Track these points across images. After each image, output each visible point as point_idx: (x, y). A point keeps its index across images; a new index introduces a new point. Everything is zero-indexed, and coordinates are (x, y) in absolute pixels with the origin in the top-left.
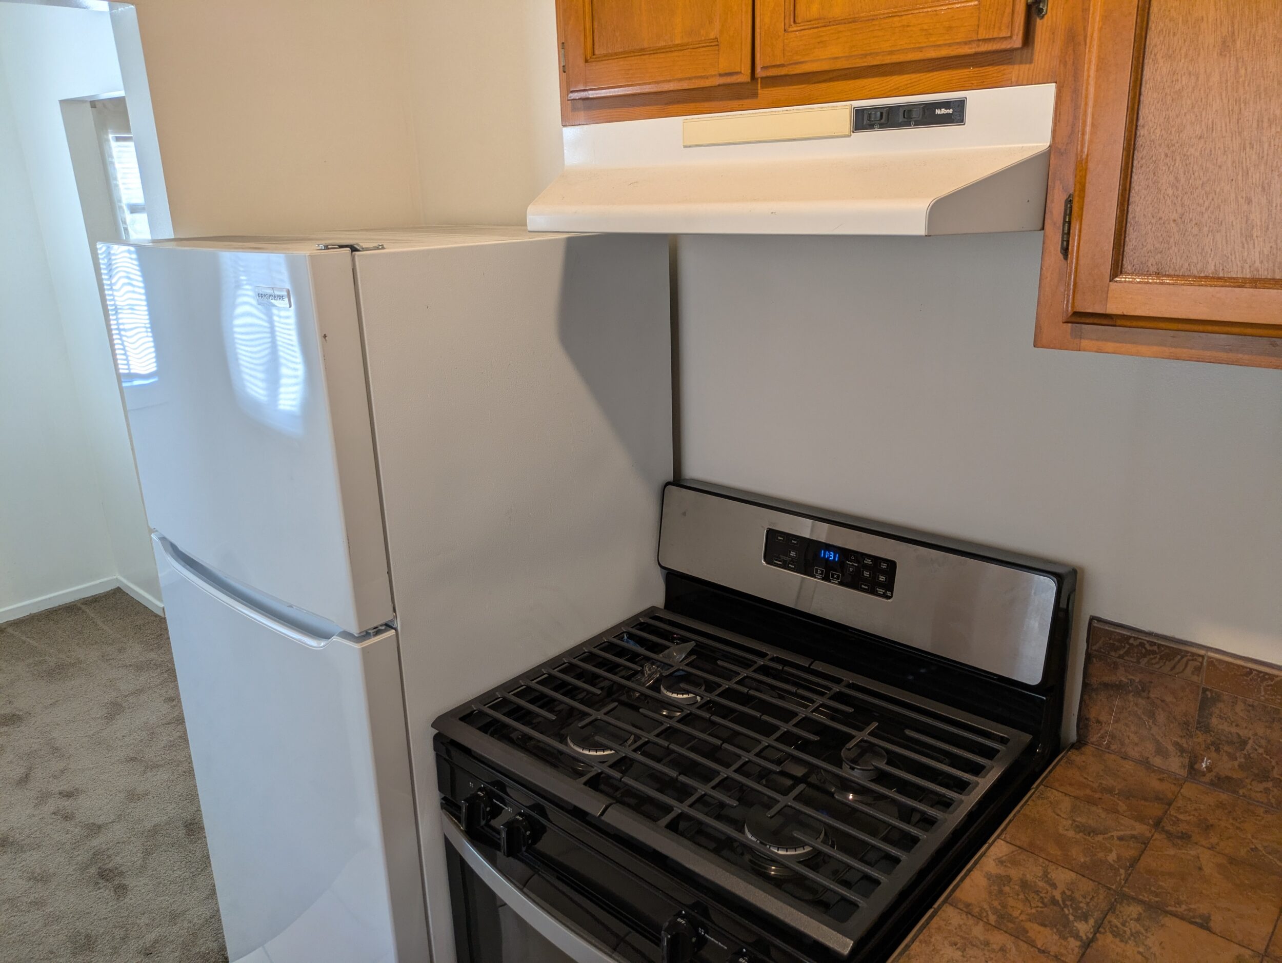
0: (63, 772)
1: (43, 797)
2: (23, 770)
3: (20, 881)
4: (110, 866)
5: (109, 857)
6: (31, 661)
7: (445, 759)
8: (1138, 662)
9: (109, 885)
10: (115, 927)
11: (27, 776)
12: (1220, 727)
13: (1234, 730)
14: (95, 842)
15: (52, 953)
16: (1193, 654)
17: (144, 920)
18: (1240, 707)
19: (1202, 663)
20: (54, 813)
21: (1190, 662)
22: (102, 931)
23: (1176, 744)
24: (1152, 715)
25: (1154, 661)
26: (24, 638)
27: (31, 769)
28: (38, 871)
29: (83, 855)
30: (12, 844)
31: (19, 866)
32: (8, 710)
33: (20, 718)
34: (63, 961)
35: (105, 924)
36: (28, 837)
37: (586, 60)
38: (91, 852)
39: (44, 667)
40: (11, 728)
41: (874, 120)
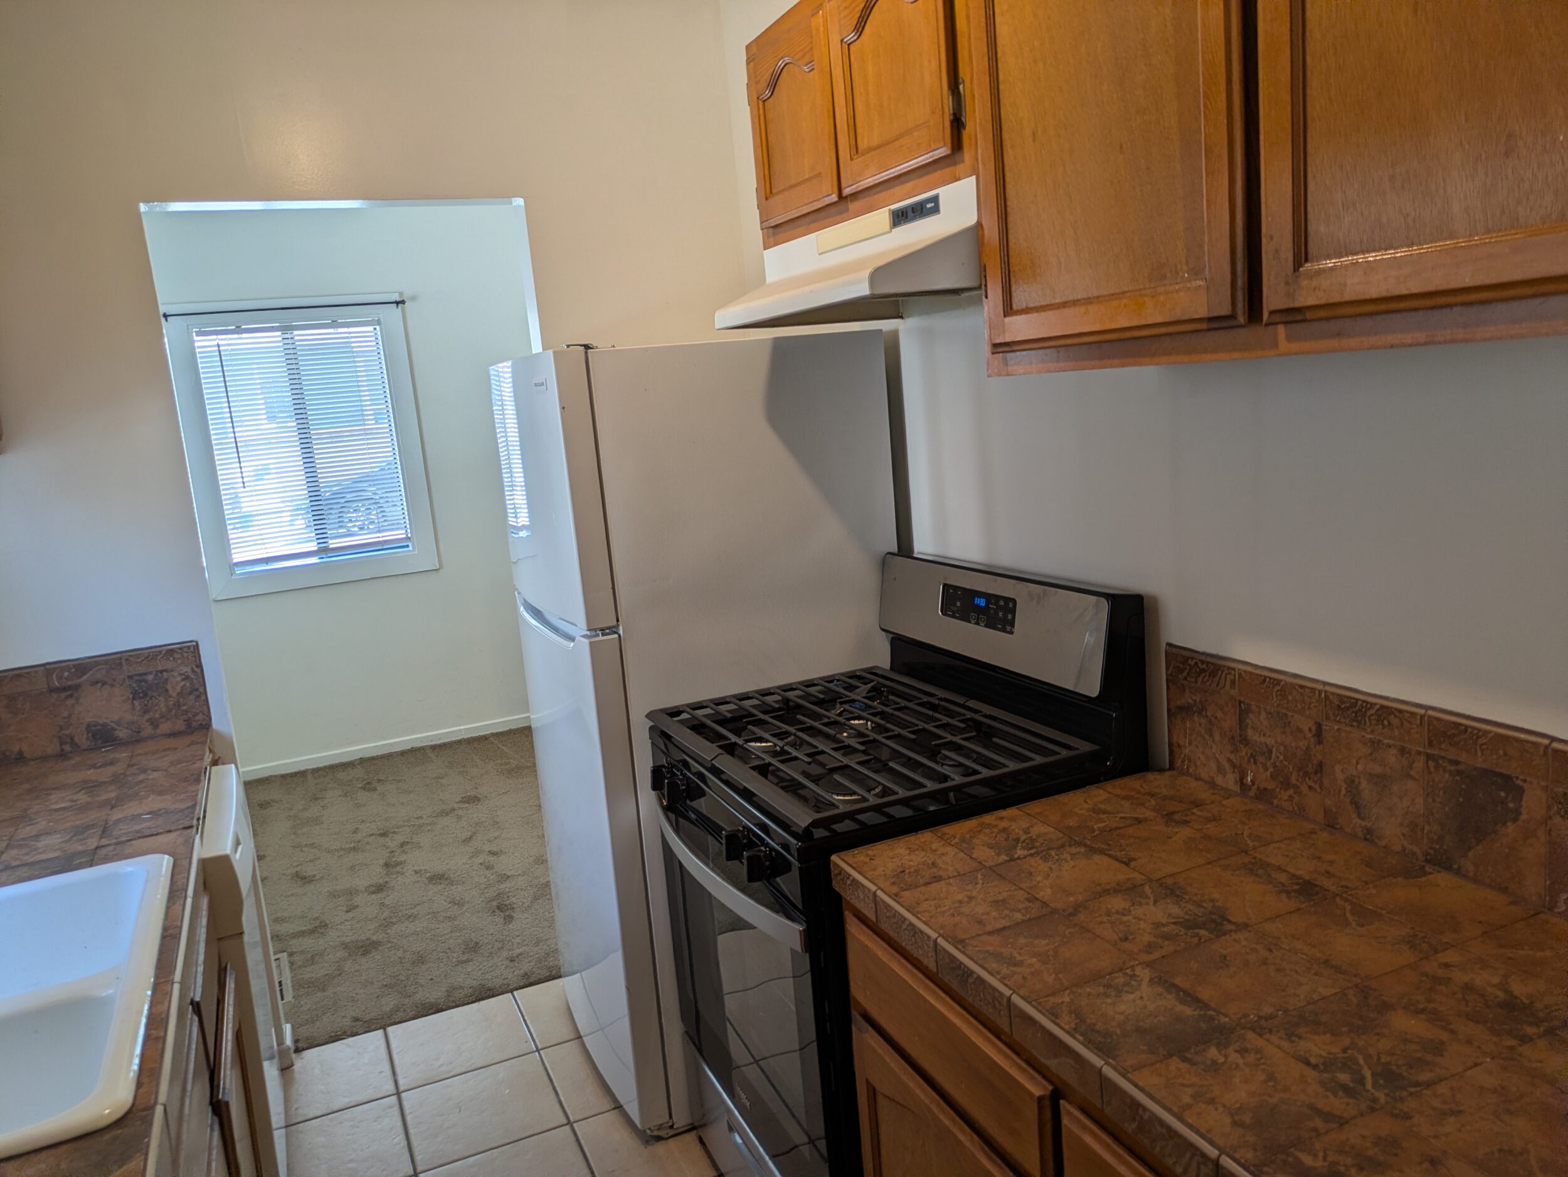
0: (496, 838)
1: (478, 852)
2: (470, 833)
3: (444, 903)
4: (507, 903)
5: (508, 897)
6: (499, 762)
7: (662, 751)
8: (1196, 682)
9: (502, 914)
10: (497, 941)
11: (471, 838)
12: (1254, 738)
13: (1263, 739)
14: (502, 886)
15: (449, 949)
16: (1229, 668)
17: (518, 940)
18: (1263, 715)
19: (1235, 676)
20: (481, 864)
21: (1228, 676)
22: (486, 941)
23: (1229, 760)
24: (1210, 732)
25: (1206, 679)
26: (500, 746)
27: (475, 833)
28: (458, 898)
29: (491, 893)
30: (447, 879)
31: (446, 894)
32: (473, 793)
33: (479, 800)
34: (455, 955)
35: (490, 937)
36: (458, 876)
37: (767, 199)
38: (497, 892)
39: (507, 767)
40: (471, 805)
41: (900, 217)
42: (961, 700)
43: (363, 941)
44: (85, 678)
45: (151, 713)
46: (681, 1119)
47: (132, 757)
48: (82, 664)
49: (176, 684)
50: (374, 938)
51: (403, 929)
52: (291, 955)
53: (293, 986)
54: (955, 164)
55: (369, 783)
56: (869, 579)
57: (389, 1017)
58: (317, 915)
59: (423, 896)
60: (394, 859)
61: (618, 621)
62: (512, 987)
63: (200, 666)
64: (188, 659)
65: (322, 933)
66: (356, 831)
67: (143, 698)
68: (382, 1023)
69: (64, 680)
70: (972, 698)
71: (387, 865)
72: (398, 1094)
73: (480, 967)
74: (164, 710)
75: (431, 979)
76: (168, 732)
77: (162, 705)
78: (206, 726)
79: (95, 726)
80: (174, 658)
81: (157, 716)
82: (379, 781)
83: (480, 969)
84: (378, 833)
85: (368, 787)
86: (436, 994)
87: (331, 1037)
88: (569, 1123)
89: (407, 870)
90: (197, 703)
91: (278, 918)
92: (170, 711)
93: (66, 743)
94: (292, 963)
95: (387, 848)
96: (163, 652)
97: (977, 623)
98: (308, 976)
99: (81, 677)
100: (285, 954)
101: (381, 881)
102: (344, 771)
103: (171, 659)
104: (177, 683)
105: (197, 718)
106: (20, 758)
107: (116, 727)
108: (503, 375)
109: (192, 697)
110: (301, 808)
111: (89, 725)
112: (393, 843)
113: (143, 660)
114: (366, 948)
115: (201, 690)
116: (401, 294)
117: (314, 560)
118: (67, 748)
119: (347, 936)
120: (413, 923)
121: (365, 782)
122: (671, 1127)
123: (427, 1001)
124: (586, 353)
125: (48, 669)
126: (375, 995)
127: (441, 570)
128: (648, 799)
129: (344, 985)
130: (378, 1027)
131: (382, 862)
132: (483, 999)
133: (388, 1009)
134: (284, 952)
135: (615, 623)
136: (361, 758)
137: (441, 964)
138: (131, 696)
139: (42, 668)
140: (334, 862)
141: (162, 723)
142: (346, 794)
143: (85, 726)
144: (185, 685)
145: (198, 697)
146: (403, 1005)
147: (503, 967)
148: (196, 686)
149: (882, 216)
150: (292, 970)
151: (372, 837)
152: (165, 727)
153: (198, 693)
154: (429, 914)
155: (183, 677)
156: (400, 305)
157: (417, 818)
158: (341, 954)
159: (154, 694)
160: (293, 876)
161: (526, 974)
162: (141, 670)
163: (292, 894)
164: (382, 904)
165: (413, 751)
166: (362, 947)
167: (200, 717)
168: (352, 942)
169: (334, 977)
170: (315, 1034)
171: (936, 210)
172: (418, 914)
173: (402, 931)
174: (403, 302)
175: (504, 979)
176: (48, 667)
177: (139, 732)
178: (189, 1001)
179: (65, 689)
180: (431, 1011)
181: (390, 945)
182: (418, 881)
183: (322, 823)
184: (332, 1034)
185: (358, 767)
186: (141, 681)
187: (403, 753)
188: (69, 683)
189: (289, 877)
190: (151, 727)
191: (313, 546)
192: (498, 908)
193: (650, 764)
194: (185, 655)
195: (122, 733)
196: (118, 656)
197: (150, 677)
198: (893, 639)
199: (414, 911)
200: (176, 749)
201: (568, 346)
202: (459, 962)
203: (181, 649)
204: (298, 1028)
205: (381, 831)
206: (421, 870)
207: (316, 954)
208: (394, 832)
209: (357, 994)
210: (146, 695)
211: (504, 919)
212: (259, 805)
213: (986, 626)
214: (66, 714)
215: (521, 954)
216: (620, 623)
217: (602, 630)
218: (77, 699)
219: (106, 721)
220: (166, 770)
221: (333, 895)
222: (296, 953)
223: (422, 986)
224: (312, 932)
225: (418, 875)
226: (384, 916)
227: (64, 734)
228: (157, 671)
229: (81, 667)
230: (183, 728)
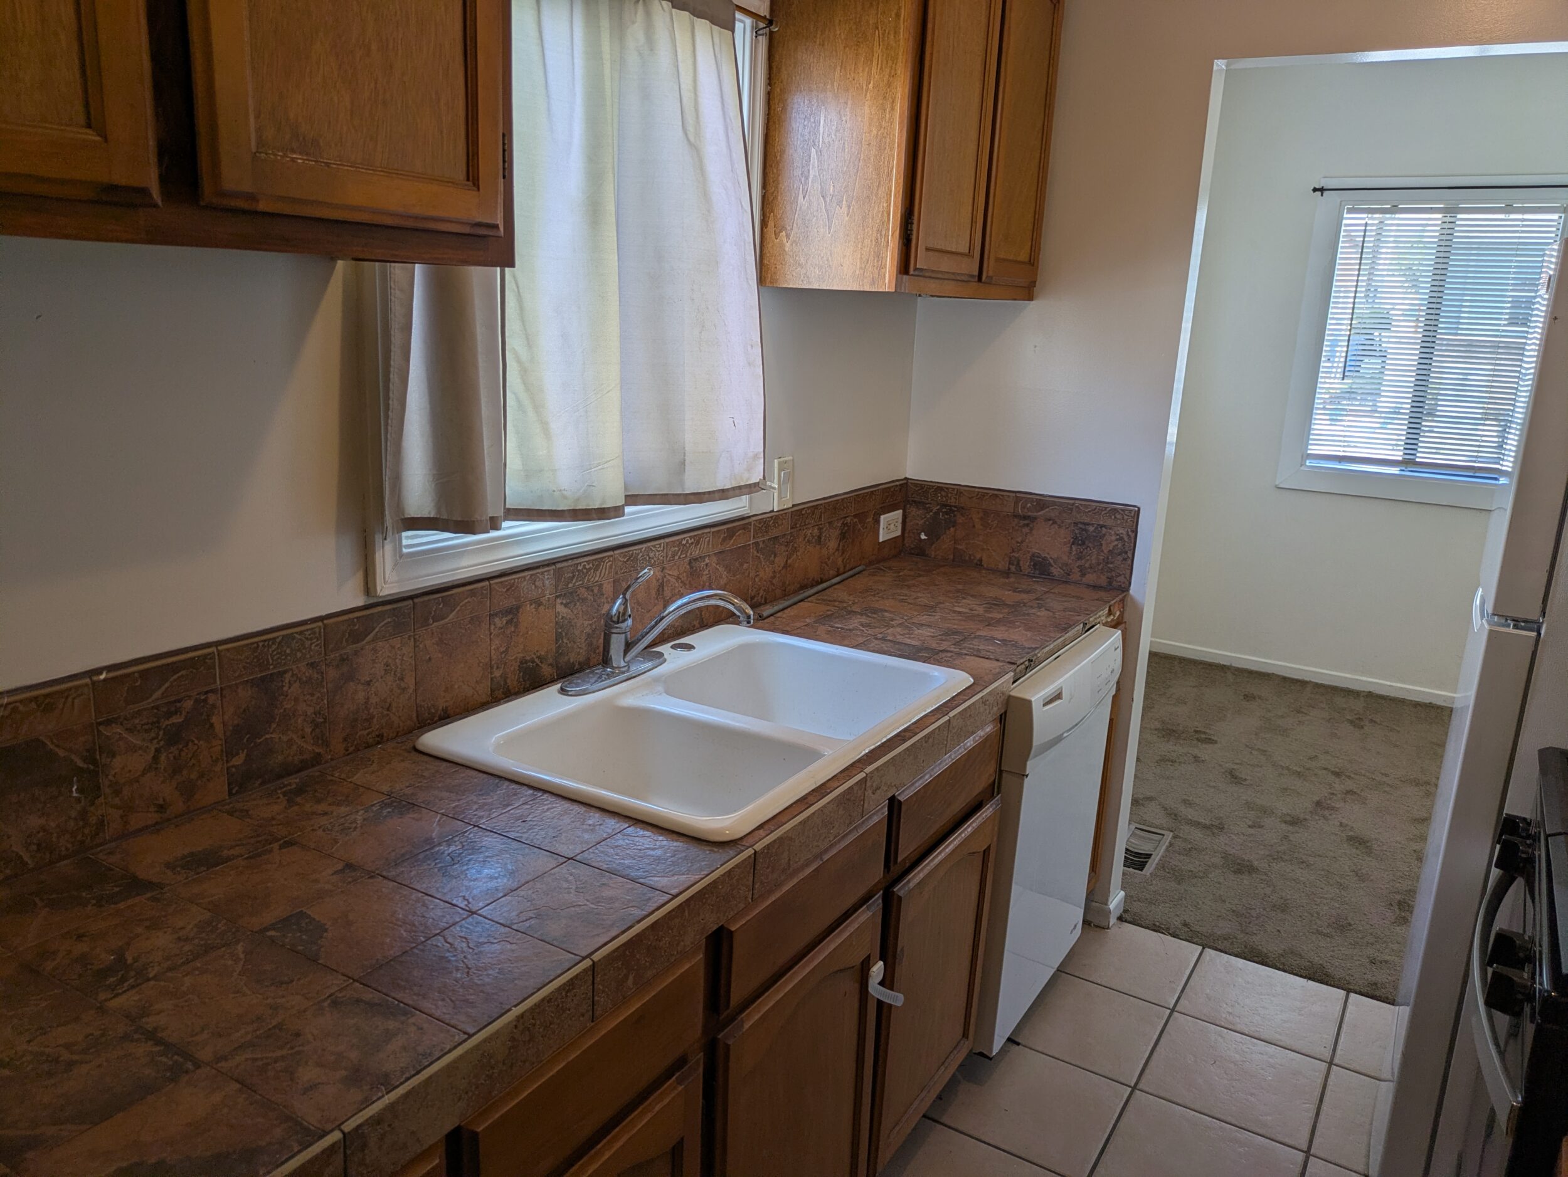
9: (1398, 912)
10: (1372, 934)
17: (1395, 947)
22: (1361, 928)
28: (1364, 871)
29: (1403, 885)
30: (1367, 847)
31: (1356, 860)
34: (1319, 922)
35: (1368, 927)
36: (1382, 850)
38: (1409, 888)
43: (1244, 860)
44: (1041, 513)
45: (1083, 561)
47: (1046, 593)
48: (1042, 500)
49: (1110, 541)
50: (1256, 863)
51: (1288, 870)
52: (1174, 837)
53: (1157, 864)
55: (1360, 719)
57: (1214, 940)
58: (1222, 815)
59: (1331, 851)
60: (1329, 802)
61: (1543, 616)
62: (1352, 987)
63: (1136, 532)
64: (1127, 522)
65: (1213, 834)
66: (1313, 758)
67: (1080, 545)
68: (1208, 942)
69: (1026, 510)
71: (1318, 804)
72: (1173, 1010)
73: (1336, 948)
74: (1094, 562)
75: (1279, 931)
76: (1091, 583)
77: (1094, 557)
78: (1125, 589)
79: (1038, 557)
80: (1115, 517)
81: (1087, 565)
82: (1372, 721)
83: (1333, 951)
84: (1333, 769)
85: (1357, 723)
86: (1272, 948)
87: (1154, 925)
88: (1308, 1153)
89: (1335, 818)
90: (1122, 566)
91: (1188, 800)
92: (1099, 564)
93: (1013, 565)
94: (1171, 844)
95: (1330, 789)
96: (1108, 509)
98: (1176, 863)
99: (1039, 511)
100: (1172, 833)
101: (1302, 816)
102: (1343, 697)
103: (1113, 517)
104: (1112, 541)
105: (1119, 579)
106: (979, 565)
107: (1053, 564)
109: (1120, 558)
110: (1281, 714)
111: (1033, 555)
112: (1339, 786)
113: (1089, 511)
114: (1242, 868)
115: (1130, 555)
117: (1395, 470)
118: (1013, 568)
119: (1233, 848)
120: (1301, 871)
121: (1357, 717)
123: (1260, 947)
125: (1020, 497)
126: (1218, 914)
129: (1199, 889)
130: (1199, 942)
131: (1316, 798)
132: (1314, 980)
133: (1219, 933)
134: (1172, 831)
135: (1538, 618)
136: (1370, 692)
137: (1299, 923)
138: (1072, 540)
139: (1014, 495)
140: (1271, 776)
141: (1089, 573)
142: (1331, 719)
143: (1030, 555)
144: (1117, 545)
145: (1125, 559)
146: (1236, 938)
147: (1357, 963)
148: (1127, 549)
150: (1167, 850)
151: (1324, 771)
152: (1090, 578)
153: (1126, 556)
154: (1323, 870)
155: (1118, 537)
157: (1383, 774)
158: (1218, 860)
159: (1090, 545)
160: (1226, 771)
161: (1376, 984)
162: (1086, 520)
163: (1214, 787)
164: (1286, 837)
165: (1430, 706)
166: (1239, 864)
167: (1121, 579)
168: (1234, 857)
169: (1196, 877)
170: (1144, 914)
172: (1312, 865)
173: (1285, 871)
175: (1349, 975)
176: (1018, 495)
177: (1069, 575)
178: (890, 795)
179: (1025, 518)
180: (1256, 959)
181: (1264, 877)
182: (1336, 835)
183: (1287, 736)
184: (1157, 924)
185: (1362, 699)
186: (1083, 530)
187: (1417, 705)
188: (1030, 514)
189: (1223, 770)
190: (1079, 574)
191: (1398, 455)
192: (1400, 903)
194: (1126, 517)
195: (1056, 571)
196: (1072, 502)
197: (1091, 529)
199: (1311, 860)
200: (1082, 599)
202: (1317, 930)
203: (1123, 510)
204: (1135, 901)
205: (1337, 770)
206: (1347, 825)
207: (1196, 849)
208: (1349, 777)
209: (1203, 903)
210: (1084, 543)
211: (1396, 918)
212: (1245, 695)
214: (1019, 540)
215: (1386, 962)
216: (1546, 620)
217: (1515, 620)
218: (1031, 529)
219: (1046, 555)
220: (1054, 613)
221: (1249, 805)
222: (1180, 838)
223: (1265, 931)
224: (1205, 827)
225: (1342, 829)
226: (1279, 849)
227: (1013, 556)
228: (1098, 525)
229: (1042, 502)
230: (1104, 584)
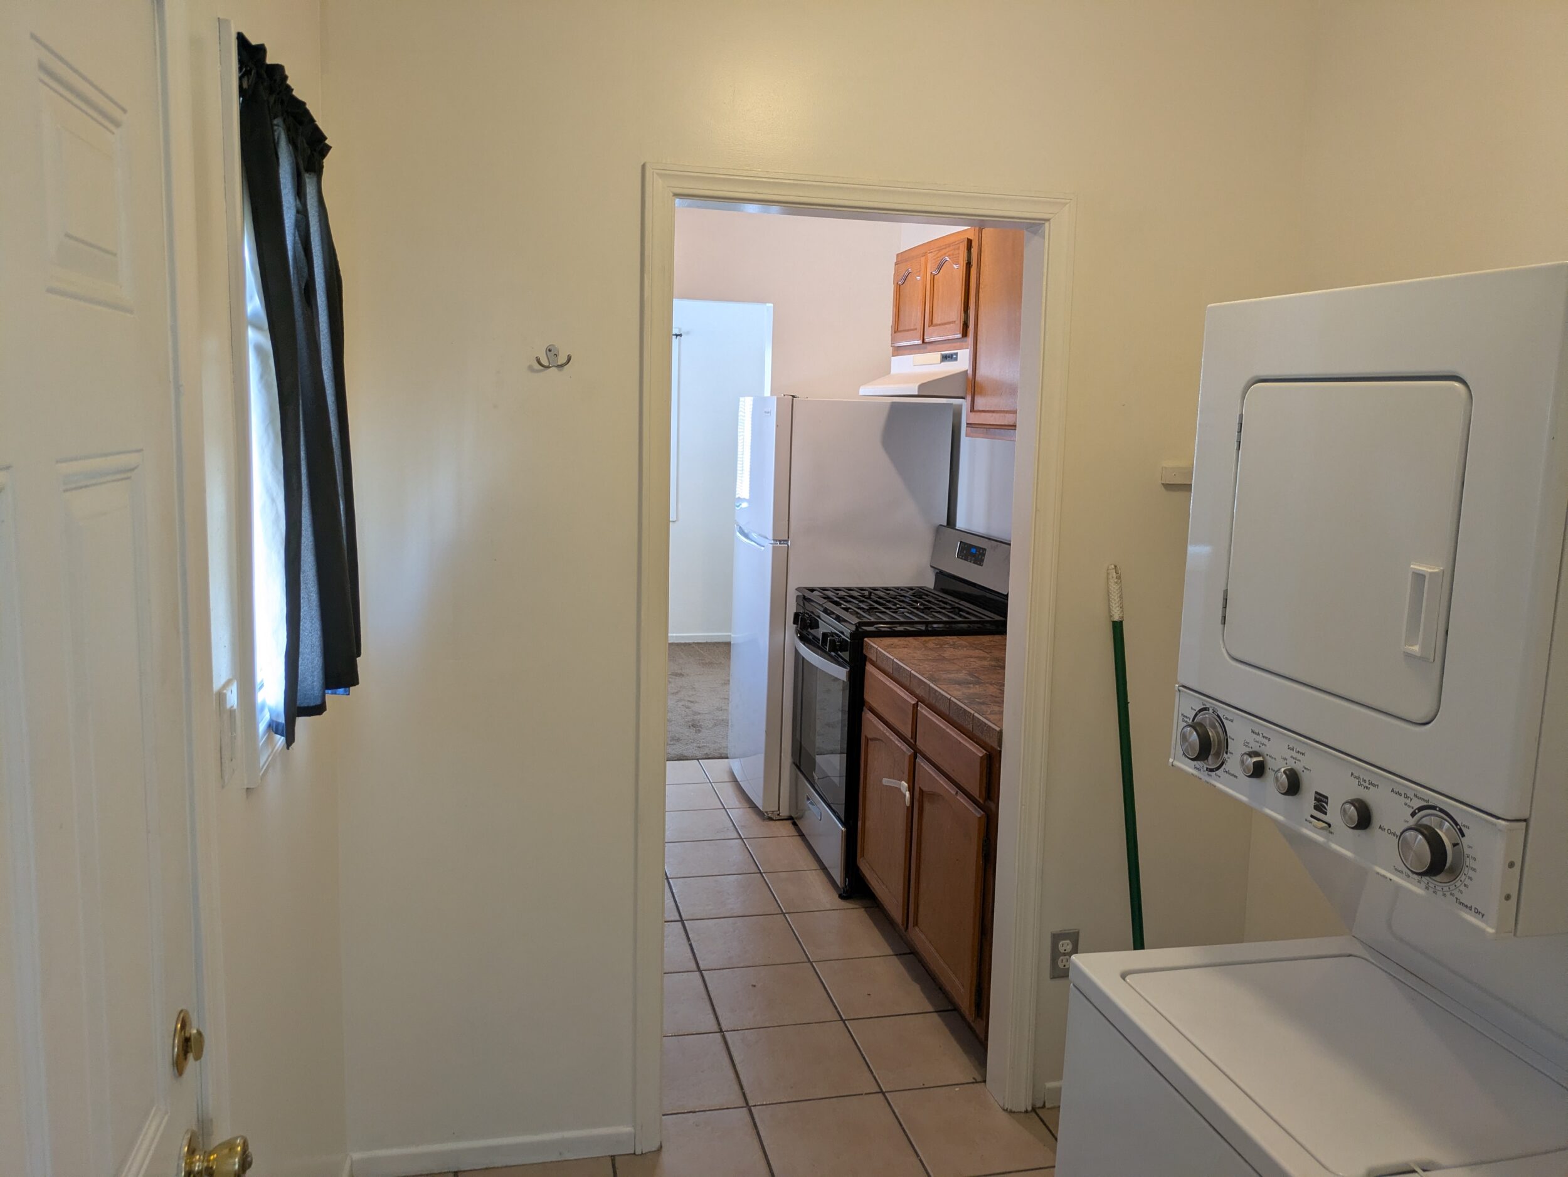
0: (693, 695)
2: (676, 691)
4: (698, 724)
5: (699, 722)
7: (801, 606)
10: (691, 739)
11: (677, 693)
20: (683, 705)
22: (685, 738)
27: (680, 691)
29: (689, 719)
32: (679, 672)
33: (683, 675)
37: (895, 332)
38: (692, 719)
39: (703, 661)
40: (677, 677)
41: (945, 358)
42: (957, 601)
46: (784, 813)
54: (962, 342)
56: (928, 537)
61: (788, 538)
62: (698, 758)
70: (963, 600)
88: (724, 808)
97: (970, 562)
108: (746, 405)
116: (680, 329)
122: (779, 815)
124: (793, 400)
127: (677, 522)
128: (791, 628)
132: (681, 760)
135: (786, 538)
149: (937, 356)
156: (678, 337)
161: (707, 754)
171: (956, 359)
174: (681, 335)
175: (694, 754)
192: (692, 726)
193: (795, 611)
198: (937, 573)
201: (784, 395)
211: (696, 731)
213: (974, 563)
216: (790, 539)
217: (780, 541)
